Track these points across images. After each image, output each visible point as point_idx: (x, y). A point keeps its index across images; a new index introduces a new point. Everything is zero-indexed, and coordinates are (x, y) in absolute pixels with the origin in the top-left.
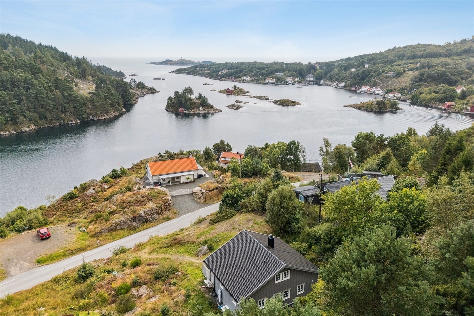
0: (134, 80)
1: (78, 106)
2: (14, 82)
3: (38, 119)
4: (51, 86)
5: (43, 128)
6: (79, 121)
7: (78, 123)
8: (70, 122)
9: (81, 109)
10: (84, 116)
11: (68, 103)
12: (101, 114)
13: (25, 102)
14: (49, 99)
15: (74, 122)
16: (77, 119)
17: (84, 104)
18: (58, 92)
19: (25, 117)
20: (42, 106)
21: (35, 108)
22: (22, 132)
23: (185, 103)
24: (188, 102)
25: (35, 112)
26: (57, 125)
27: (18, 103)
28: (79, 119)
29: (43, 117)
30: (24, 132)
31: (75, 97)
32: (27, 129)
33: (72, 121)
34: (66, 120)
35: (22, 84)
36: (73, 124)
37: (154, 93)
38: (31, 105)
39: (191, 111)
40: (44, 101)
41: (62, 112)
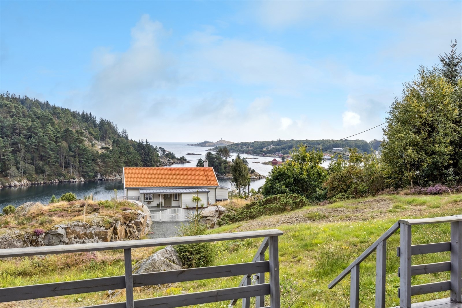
0: (163, 149)
1: (84, 161)
2: (16, 129)
3: (34, 172)
4: (58, 137)
5: (38, 184)
6: (83, 180)
7: (81, 181)
8: (72, 180)
9: (87, 165)
10: (90, 174)
11: (74, 157)
12: (111, 173)
13: (23, 151)
14: (52, 150)
15: (77, 180)
16: (81, 177)
17: (93, 160)
18: (64, 144)
19: (18, 168)
20: (42, 158)
21: (33, 159)
22: (10, 186)
23: (219, 166)
24: (222, 164)
25: (32, 164)
26: (56, 183)
27: (14, 152)
28: (84, 177)
29: (40, 171)
30: (12, 186)
31: (83, 150)
32: (17, 183)
33: (74, 179)
34: (68, 177)
35: (25, 132)
36: (75, 182)
37: (184, 163)
38: (29, 156)
39: (225, 176)
40: (46, 152)
41: (65, 167)
